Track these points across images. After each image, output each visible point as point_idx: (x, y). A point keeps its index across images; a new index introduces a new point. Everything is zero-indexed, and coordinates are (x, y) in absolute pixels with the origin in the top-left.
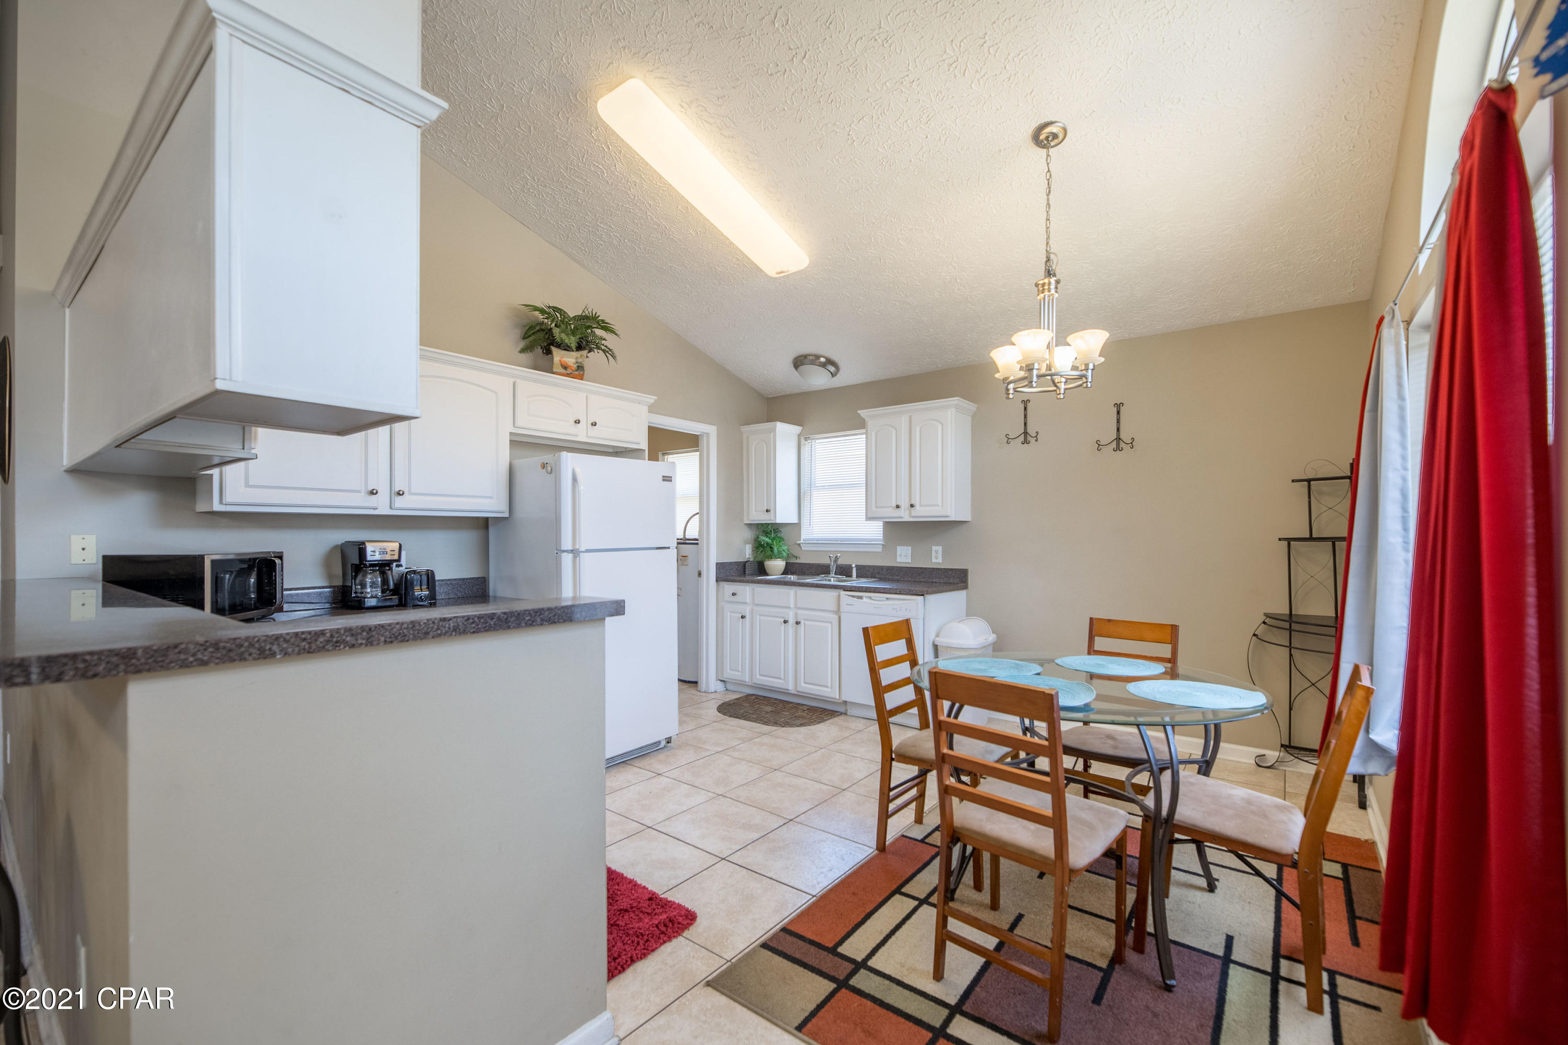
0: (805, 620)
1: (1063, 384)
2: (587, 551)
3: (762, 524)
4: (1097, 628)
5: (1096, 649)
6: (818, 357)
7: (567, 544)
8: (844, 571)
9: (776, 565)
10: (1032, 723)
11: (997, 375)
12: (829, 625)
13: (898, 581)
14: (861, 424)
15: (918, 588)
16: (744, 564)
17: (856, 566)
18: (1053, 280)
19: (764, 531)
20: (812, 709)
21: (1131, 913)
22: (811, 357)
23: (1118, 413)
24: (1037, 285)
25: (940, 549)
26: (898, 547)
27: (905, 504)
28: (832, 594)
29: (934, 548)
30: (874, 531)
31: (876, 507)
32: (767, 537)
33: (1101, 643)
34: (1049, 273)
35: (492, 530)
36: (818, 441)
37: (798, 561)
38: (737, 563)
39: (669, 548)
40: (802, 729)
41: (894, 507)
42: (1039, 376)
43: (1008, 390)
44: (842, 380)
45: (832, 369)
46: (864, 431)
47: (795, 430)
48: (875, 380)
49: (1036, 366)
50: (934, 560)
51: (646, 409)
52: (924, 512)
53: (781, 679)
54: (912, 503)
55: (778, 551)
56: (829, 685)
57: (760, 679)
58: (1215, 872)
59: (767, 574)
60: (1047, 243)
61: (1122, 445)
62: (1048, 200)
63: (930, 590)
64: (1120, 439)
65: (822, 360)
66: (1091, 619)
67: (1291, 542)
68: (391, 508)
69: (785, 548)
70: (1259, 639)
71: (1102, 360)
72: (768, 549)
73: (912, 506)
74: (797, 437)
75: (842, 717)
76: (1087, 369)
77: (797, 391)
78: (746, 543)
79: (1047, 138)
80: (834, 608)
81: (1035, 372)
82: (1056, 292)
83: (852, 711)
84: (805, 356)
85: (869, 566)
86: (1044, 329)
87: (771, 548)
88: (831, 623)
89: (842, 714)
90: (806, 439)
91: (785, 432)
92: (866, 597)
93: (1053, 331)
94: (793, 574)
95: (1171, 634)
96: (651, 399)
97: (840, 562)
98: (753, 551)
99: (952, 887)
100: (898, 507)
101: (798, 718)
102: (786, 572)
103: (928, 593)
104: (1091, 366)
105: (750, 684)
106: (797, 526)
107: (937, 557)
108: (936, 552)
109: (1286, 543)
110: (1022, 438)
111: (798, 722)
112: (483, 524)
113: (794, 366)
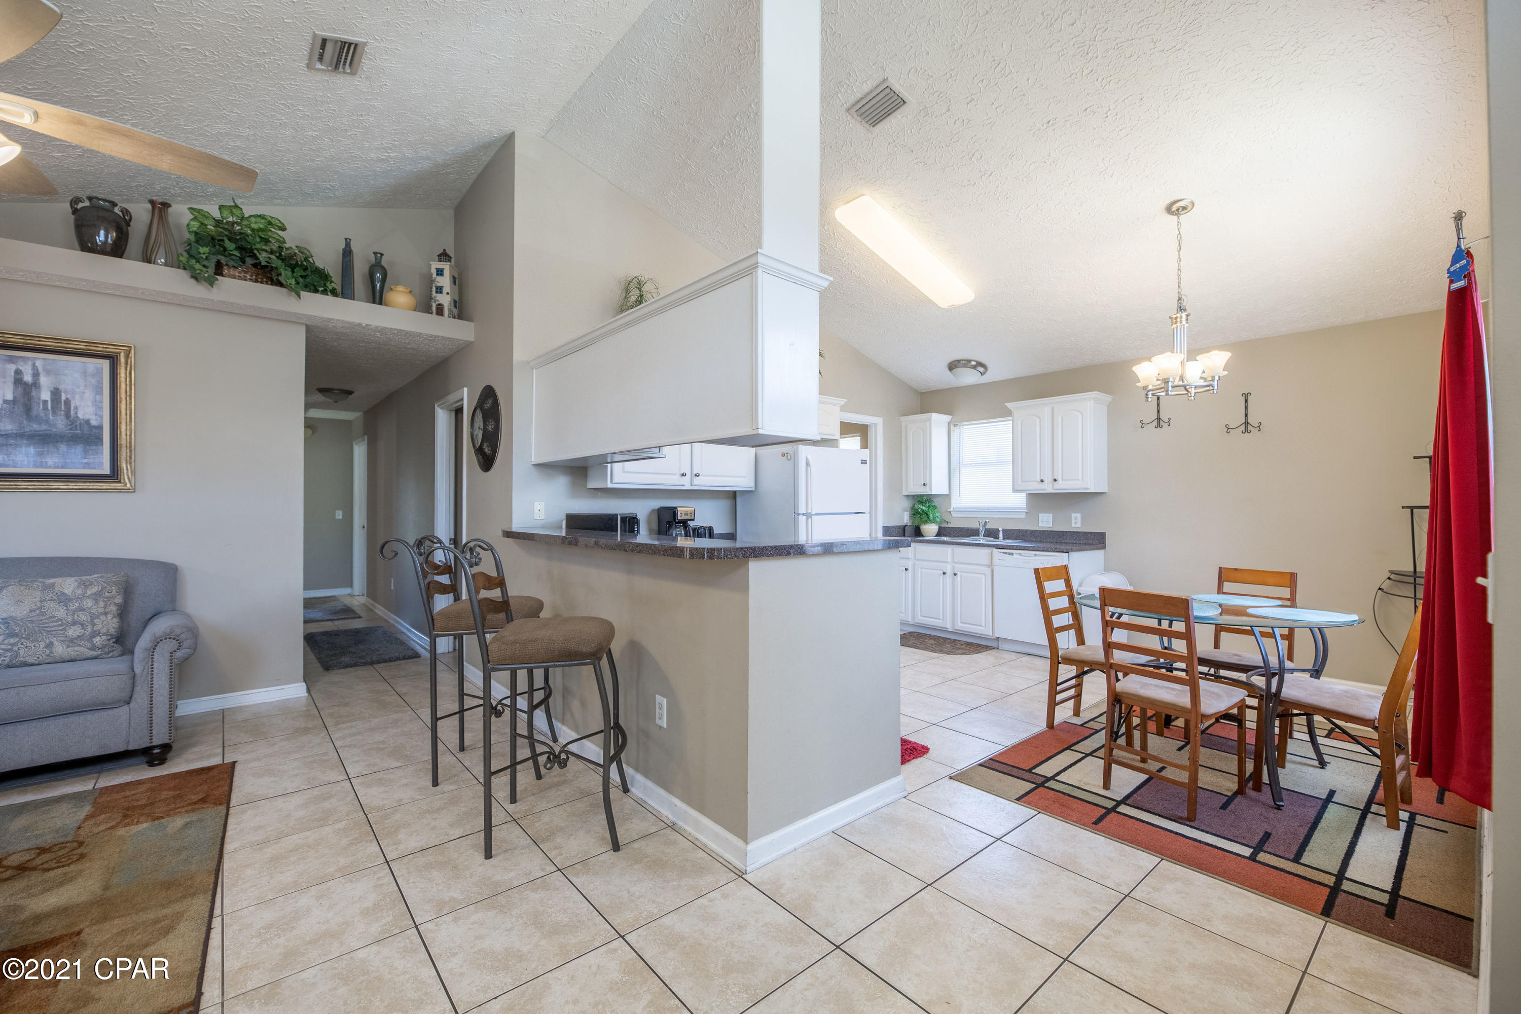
0: (961, 572)
1: (1193, 389)
2: (816, 514)
3: (918, 496)
4: (1225, 576)
5: (1224, 591)
6: (969, 361)
7: (802, 510)
8: (992, 533)
9: (930, 529)
10: (1170, 642)
11: (1138, 384)
12: (983, 577)
13: (1041, 542)
14: (1008, 413)
15: (1063, 547)
16: (904, 528)
17: (1003, 530)
18: (1184, 315)
19: (919, 501)
20: (968, 644)
21: (1250, 776)
22: (964, 362)
23: (1246, 401)
24: (1170, 318)
25: (1079, 515)
26: (1040, 514)
27: (1048, 479)
28: (987, 551)
29: (1074, 515)
30: (1019, 501)
31: (1022, 481)
32: (923, 505)
33: (1227, 586)
34: (1181, 309)
35: (738, 499)
36: (965, 427)
37: (949, 525)
38: (899, 527)
39: (864, 513)
40: (964, 656)
41: (1038, 482)
42: (1173, 387)
43: (1147, 395)
44: (989, 377)
45: (981, 369)
46: (1011, 418)
47: (946, 418)
48: (1018, 376)
49: (1171, 379)
50: (1073, 525)
51: (838, 408)
52: (1064, 486)
53: (940, 619)
54: (1055, 478)
55: (934, 517)
56: (984, 625)
57: (921, 619)
58: (1326, 758)
59: (923, 536)
60: (1179, 287)
61: (1250, 428)
62: (1179, 255)
63: (1073, 548)
64: (1248, 423)
65: (973, 363)
66: (1220, 568)
67: (1414, 510)
68: (691, 485)
69: (938, 515)
70: (1385, 592)
71: (1226, 373)
72: (924, 515)
73: (1055, 480)
74: (947, 424)
75: (994, 650)
76: (1213, 380)
77: (947, 387)
78: (905, 510)
79: (1178, 210)
80: (988, 562)
81: (1170, 384)
82: (1187, 323)
83: (1003, 646)
84: (959, 361)
85: (1014, 530)
86: (1177, 352)
87: (927, 514)
88: (985, 575)
89: (994, 648)
90: (955, 426)
91: (938, 421)
92: (1016, 554)
93: (1184, 354)
94: (945, 536)
95: (1291, 579)
96: (842, 401)
97: (988, 526)
98: (910, 517)
99: (1115, 730)
100: (1042, 481)
101: (959, 649)
102: (938, 534)
103: (1072, 551)
104: (1217, 378)
105: (912, 623)
106: (948, 497)
107: (1076, 522)
108: (1076, 518)
109: (1409, 510)
110: (1155, 423)
111: (960, 652)
112: (733, 495)
113: (949, 369)
